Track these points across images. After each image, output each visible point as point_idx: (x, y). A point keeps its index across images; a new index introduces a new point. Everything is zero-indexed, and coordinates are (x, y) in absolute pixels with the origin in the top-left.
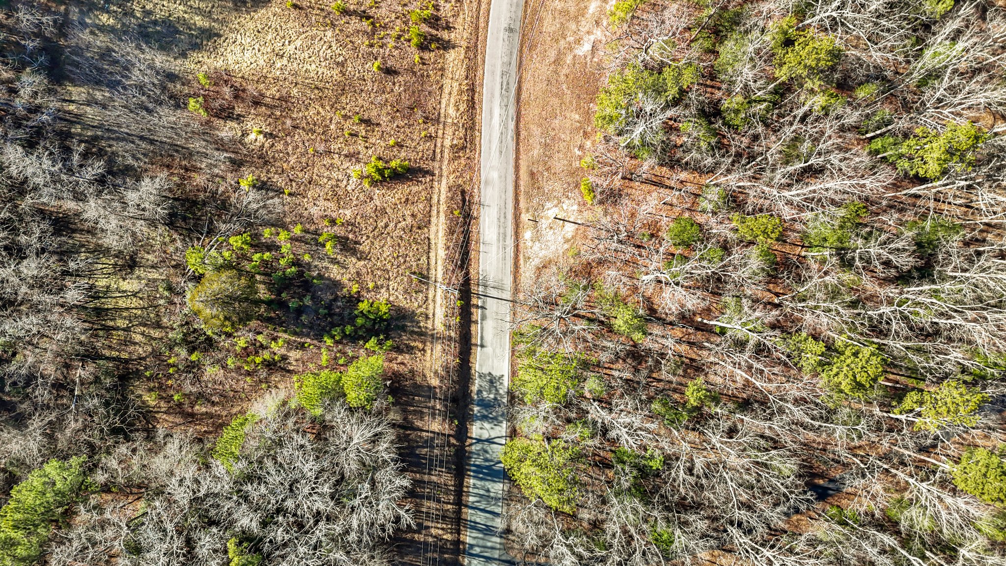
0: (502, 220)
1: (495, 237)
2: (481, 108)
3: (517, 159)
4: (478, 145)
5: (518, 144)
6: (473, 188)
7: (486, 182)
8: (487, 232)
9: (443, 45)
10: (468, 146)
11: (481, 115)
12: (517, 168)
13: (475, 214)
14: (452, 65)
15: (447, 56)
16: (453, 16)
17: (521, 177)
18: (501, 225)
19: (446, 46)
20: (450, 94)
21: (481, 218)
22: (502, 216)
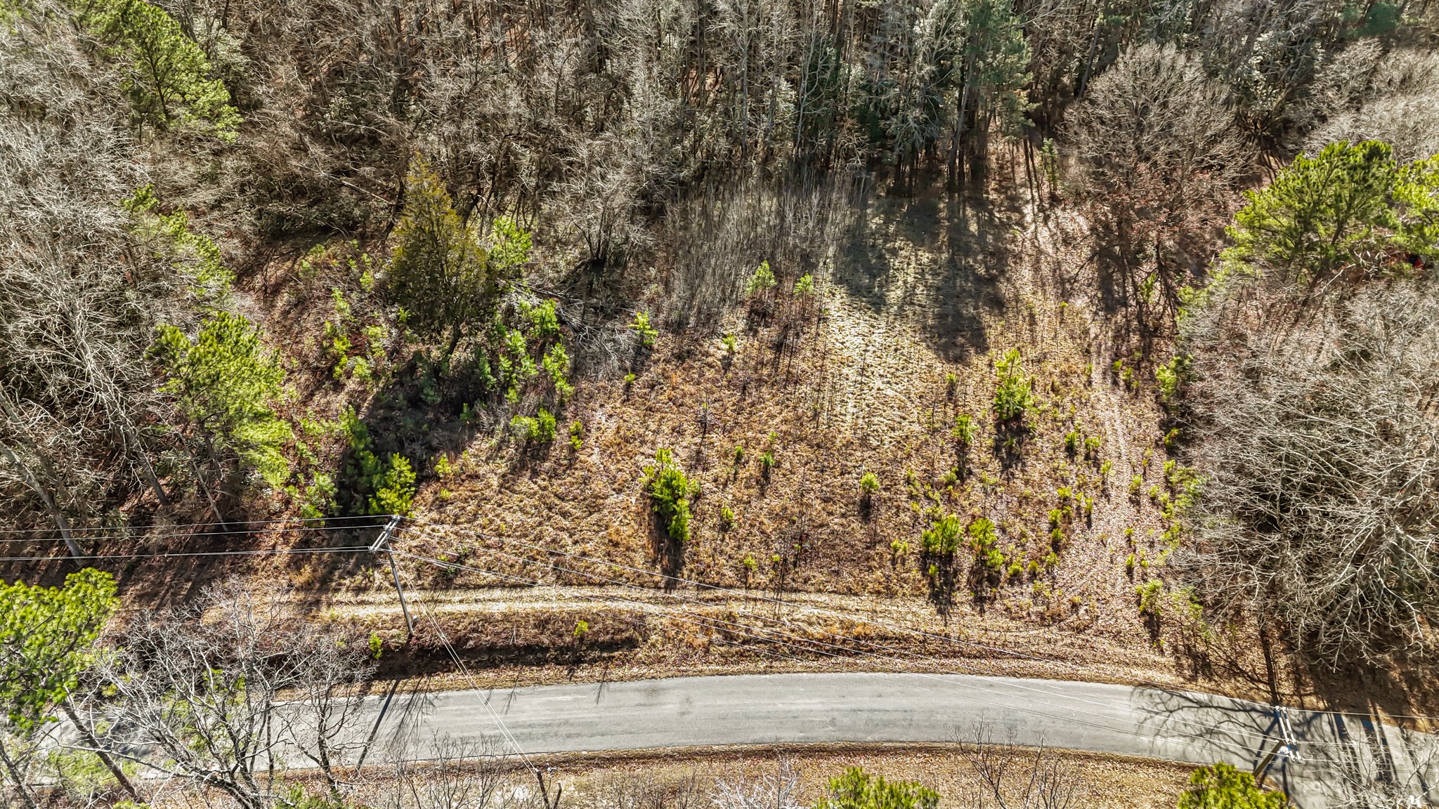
0: (564, 730)
1: (523, 718)
2: (820, 670)
3: (710, 755)
4: (736, 668)
5: (747, 755)
6: (641, 663)
7: (653, 692)
8: (536, 700)
9: (942, 592)
10: (734, 649)
11: (808, 669)
12: (689, 756)
13: (579, 673)
14: (903, 610)
15: (921, 601)
16: (1007, 609)
17: (666, 769)
18: (549, 730)
19: (941, 598)
20: (842, 609)
21: (570, 687)
22: (573, 731)
